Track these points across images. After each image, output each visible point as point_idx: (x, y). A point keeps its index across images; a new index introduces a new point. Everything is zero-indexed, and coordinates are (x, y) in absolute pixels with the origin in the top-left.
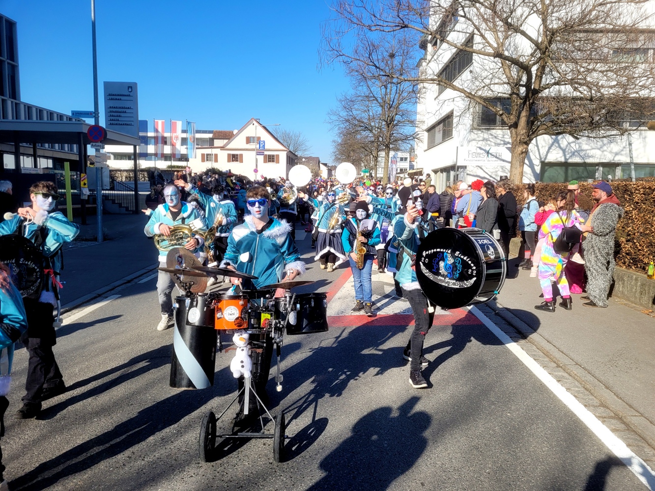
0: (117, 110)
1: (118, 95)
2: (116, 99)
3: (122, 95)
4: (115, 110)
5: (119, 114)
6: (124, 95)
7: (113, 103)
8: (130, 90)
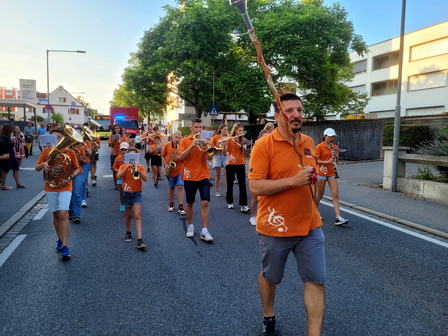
0: (26, 92)
1: (27, 85)
2: (26, 87)
3: (29, 85)
4: (25, 92)
5: (27, 94)
6: (30, 86)
7: (24, 89)
8: (33, 83)
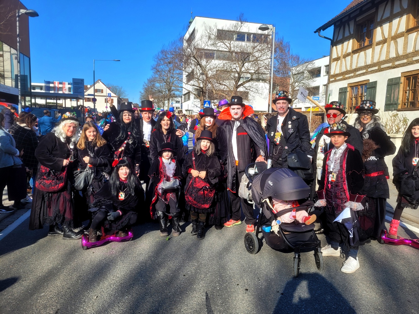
0: (77, 88)
2: (77, 84)
6: (80, 83)
7: (75, 86)
8: (82, 81)
